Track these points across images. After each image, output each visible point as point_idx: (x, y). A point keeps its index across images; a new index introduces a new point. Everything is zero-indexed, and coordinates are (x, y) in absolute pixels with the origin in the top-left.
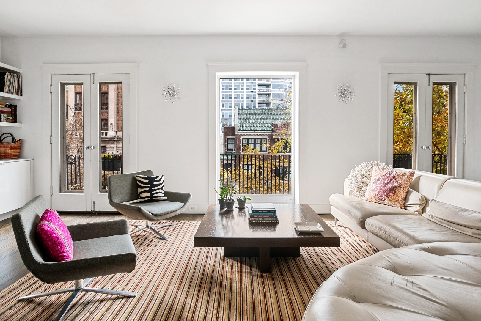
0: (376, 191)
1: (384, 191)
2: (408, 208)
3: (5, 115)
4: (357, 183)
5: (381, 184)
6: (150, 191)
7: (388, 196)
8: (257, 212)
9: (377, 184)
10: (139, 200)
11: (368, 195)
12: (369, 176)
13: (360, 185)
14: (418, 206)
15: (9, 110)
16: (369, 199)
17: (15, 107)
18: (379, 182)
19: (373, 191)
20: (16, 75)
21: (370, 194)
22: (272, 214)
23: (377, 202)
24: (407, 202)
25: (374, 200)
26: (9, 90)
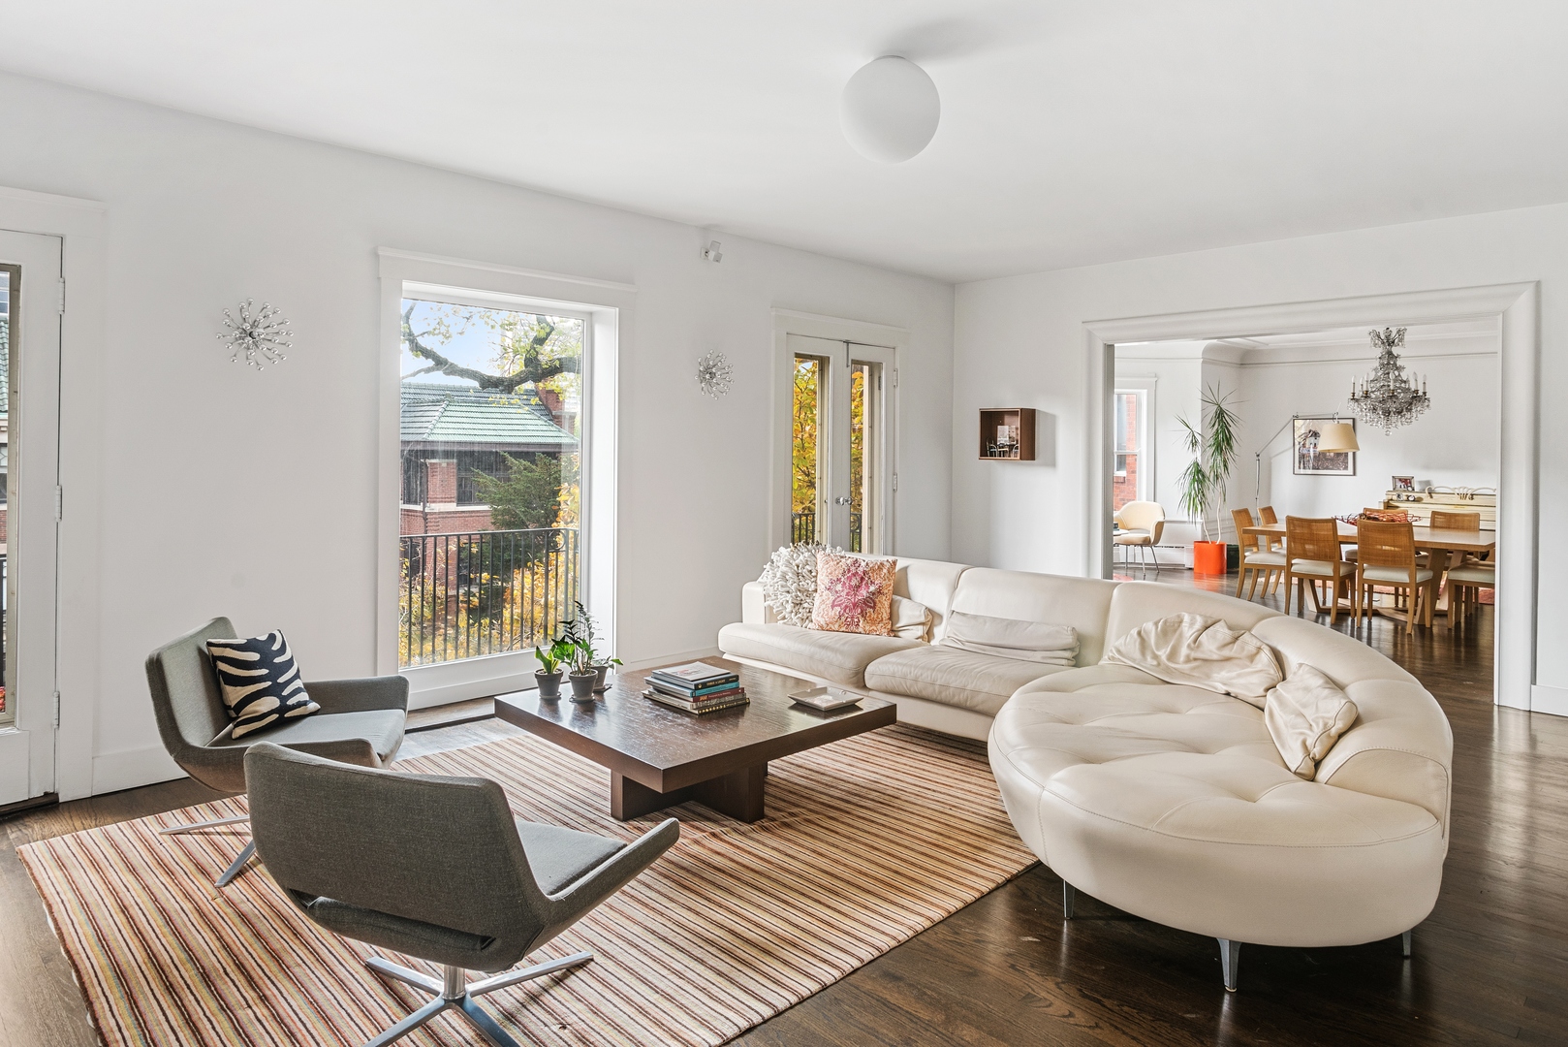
0: (839, 605)
1: (855, 605)
2: (900, 634)
4: (788, 592)
5: (846, 591)
6: (275, 690)
7: (863, 614)
8: (705, 686)
9: (837, 592)
11: (822, 616)
12: (813, 575)
13: (797, 596)
14: (921, 627)
16: (825, 626)
18: (839, 587)
19: (833, 606)
21: (827, 615)
22: (733, 685)
23: (844, 629)
24: (898, 622)
25: (836, 627)
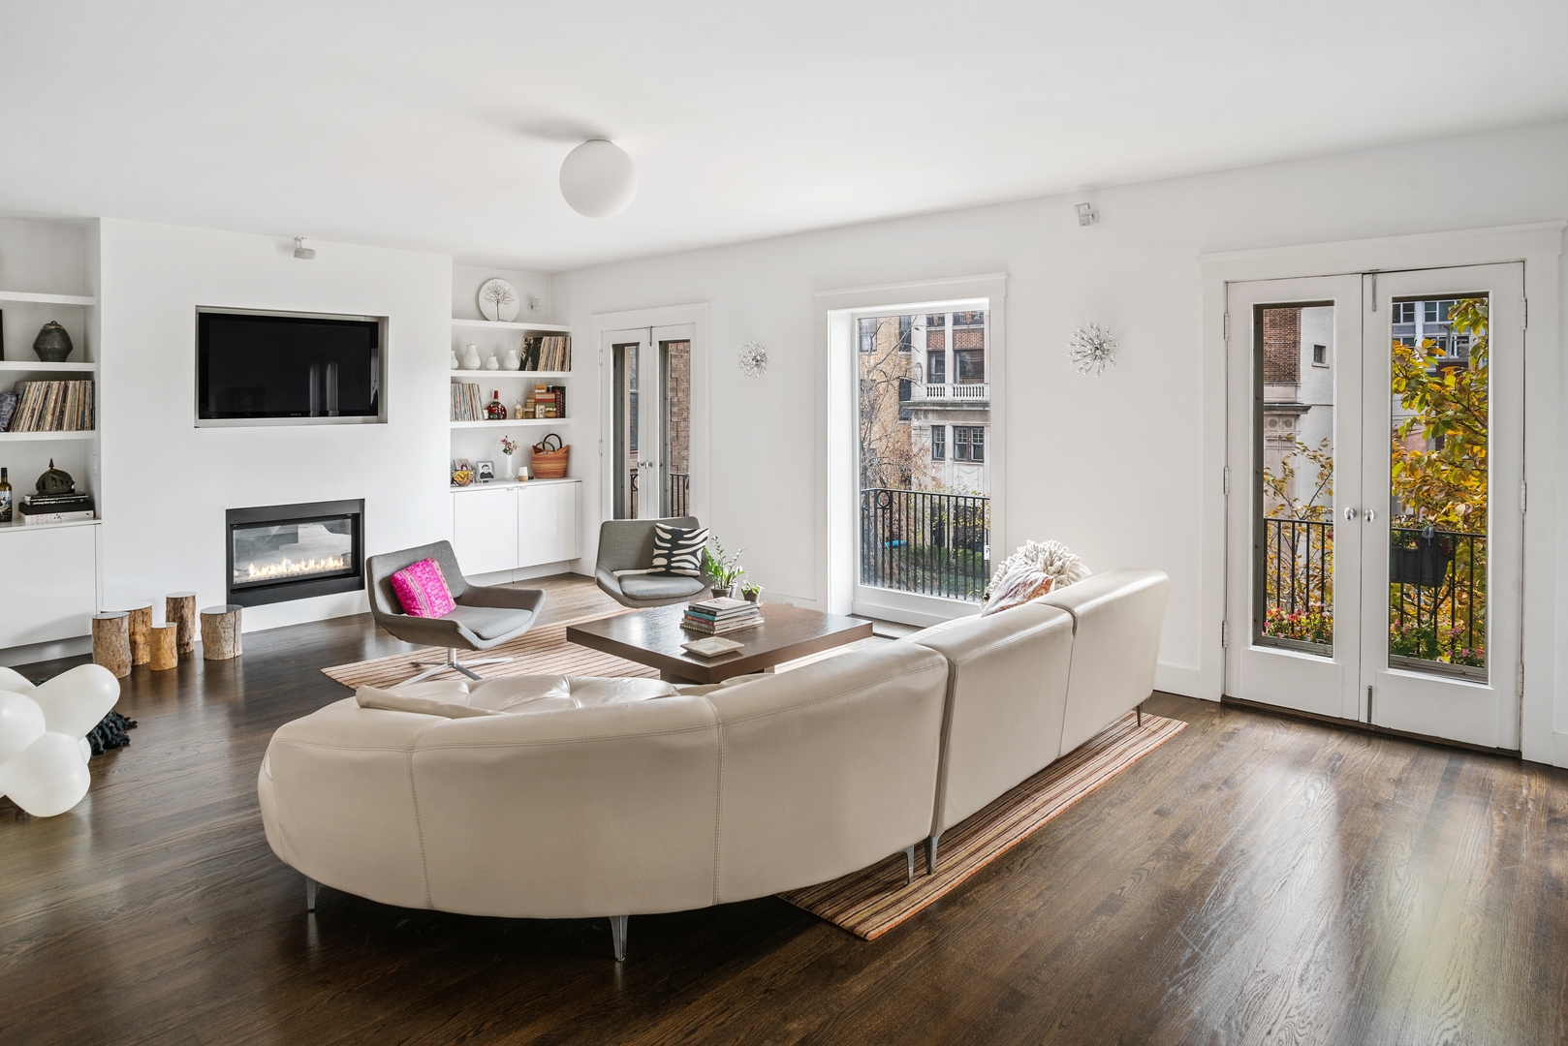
3: (542, 407)
6: (668, 556)
10: (650, 570)
15: (552, 396)
17: (562, 390)
20: (560, 338)
26: (546, 366)
